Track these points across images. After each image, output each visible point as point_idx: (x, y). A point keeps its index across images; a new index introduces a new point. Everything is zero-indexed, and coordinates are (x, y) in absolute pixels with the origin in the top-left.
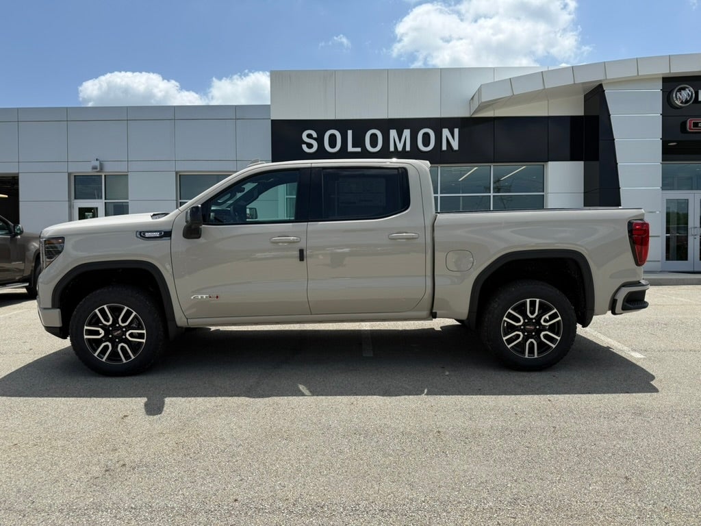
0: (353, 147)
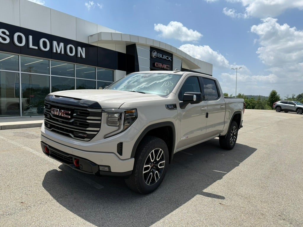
0: (33, 46)
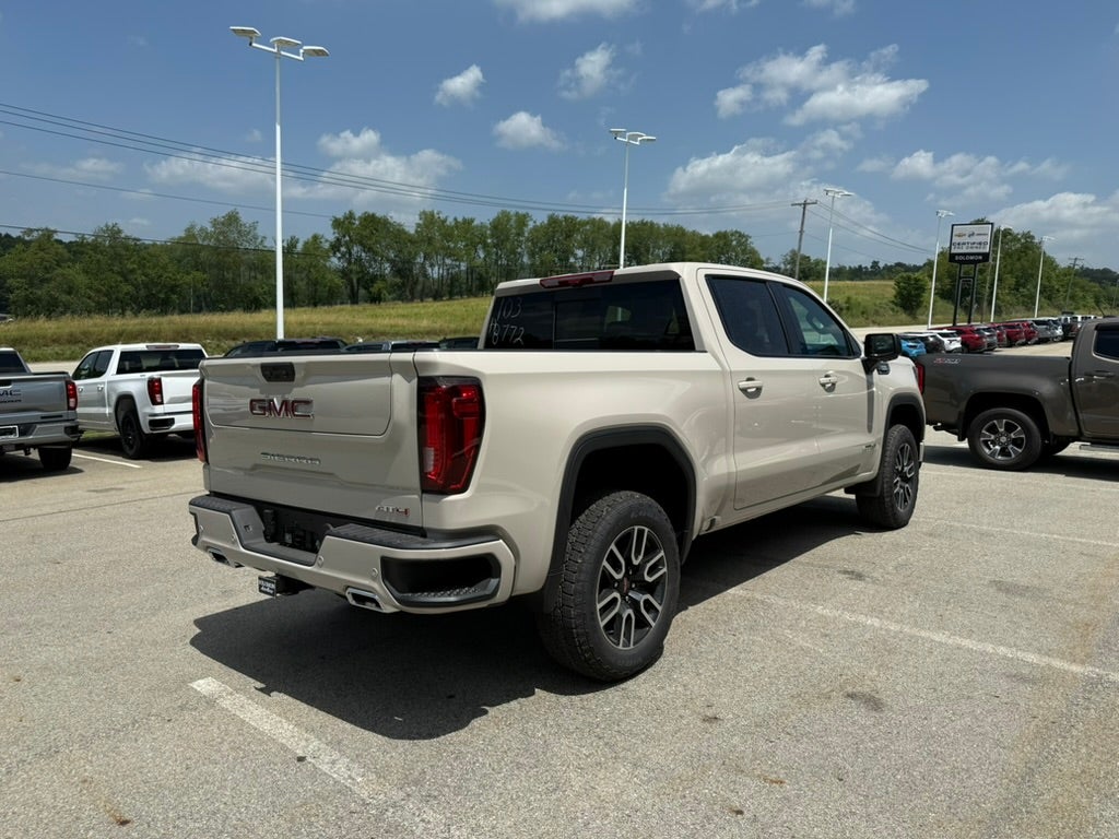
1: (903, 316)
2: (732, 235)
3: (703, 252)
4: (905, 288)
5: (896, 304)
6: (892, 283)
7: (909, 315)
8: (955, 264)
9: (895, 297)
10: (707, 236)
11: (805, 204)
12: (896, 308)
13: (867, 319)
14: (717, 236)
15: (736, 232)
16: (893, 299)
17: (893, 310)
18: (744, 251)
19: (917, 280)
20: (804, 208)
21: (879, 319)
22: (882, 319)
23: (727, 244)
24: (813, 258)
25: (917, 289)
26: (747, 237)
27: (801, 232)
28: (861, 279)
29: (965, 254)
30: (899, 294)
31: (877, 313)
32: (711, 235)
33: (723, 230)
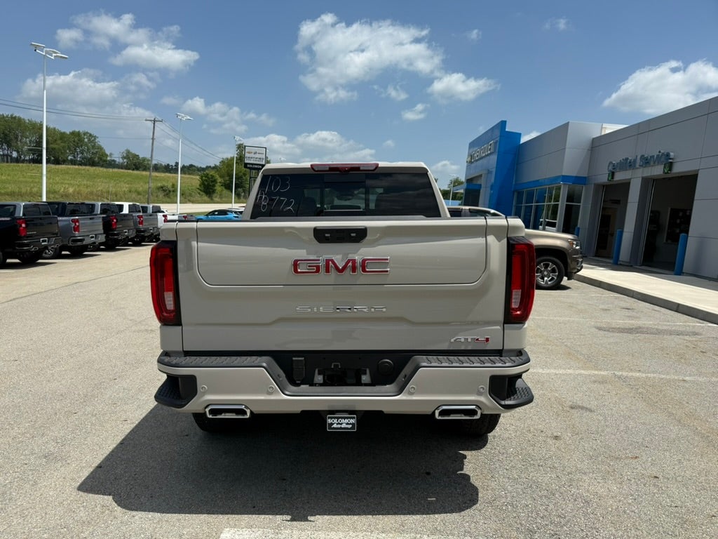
1: (206, 198)
2: (85, 134)
3: (62, 144)
4: (206, 181)
5: (201, 190)
6: (198, 177)
7: (209, 197)
8: (247, 170)
9: (200, 186)
10: (64, 133)
11: (154, 121)
12: (202, 193)
13: (185, 198)
14: (73, 133)
15: (87, 133)
16: (198, 187)
17: (199, 193)
18: (93, 147)
19: (212, 176)
20: (154, 124)
21: (192, 199)
22: (194, 199)
23: (81, 140)
24: (141, 156)
25: (212, 182)
26: (95, 137)
27: (153, 139)
28: (170, 173)
29: (252, 164)
30: (203, 184)
31: (191, 195)
32: (68, 133)
33: (77, 130)
